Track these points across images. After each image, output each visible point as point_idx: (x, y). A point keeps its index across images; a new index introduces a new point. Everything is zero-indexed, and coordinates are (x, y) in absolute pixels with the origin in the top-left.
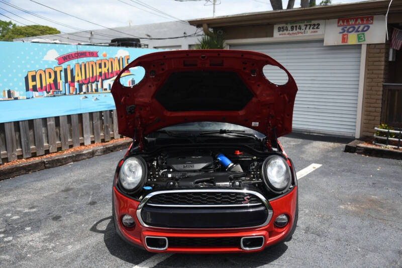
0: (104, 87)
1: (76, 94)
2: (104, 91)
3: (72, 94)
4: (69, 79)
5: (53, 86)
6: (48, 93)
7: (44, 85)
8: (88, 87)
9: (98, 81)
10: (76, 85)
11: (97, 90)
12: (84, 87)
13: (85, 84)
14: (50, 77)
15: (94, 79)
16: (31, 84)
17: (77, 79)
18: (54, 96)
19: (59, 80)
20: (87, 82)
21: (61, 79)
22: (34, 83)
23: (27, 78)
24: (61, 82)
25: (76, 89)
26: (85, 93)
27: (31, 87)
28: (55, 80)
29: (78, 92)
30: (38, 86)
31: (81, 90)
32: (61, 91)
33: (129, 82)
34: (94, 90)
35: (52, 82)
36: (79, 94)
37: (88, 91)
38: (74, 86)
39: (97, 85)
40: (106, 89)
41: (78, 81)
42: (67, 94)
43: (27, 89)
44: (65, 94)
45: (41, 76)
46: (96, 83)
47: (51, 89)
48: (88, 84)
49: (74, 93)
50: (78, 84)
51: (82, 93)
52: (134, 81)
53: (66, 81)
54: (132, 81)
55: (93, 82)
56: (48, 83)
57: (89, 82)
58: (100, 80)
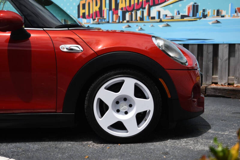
0: (152, 15)
1: (119, 22)
2: (151, 20)
3: (115, 22)
4: (113, 7)
5: (98, 14)
6: (94, 20)
7: (91, 12)
8: (132, 14)
9: (145, 8)
10: (120, 12)
11: (142, 19)
12: (128, 15)
13: (128, 12)
14: (96, 5)
15: (140, 6)
16: (82, 11)
17: (120, 6)
18: (99, 24)
19: (103, 8)
20: (131, 9)
21: (105, 7)
22: (84, 11)
23: (79, 6)
24: (105, 9)
25: (119, 17)
26: (128, 22)
27: (81, 15)
28: (101, 8)
29: (121, 21)
30: (87, 14)
31: (124, 18)
32: (105, 19)
33: (189, 8)
34: (138, 19)
35: (98, 10)
36: (122, 22)
37: (132, 20)
38: (117, 14)
39: (143, 12)
40: (153, 18)
41: (122, 9)
42: (110, 21)
43: (79, 17)
44: (108, 22)
45: (89, 3)
46: (141, 10)
47: (96, 16)
48: (132, 11)
49: (117, 21)
50: (121, 11)
51: (125, 21)
52: (197, 6)
53: (110, 8)
54: (194, 6)
55: (138, 10)
56: (94, 11)
57: (133, 9)
58: (147, 7)
